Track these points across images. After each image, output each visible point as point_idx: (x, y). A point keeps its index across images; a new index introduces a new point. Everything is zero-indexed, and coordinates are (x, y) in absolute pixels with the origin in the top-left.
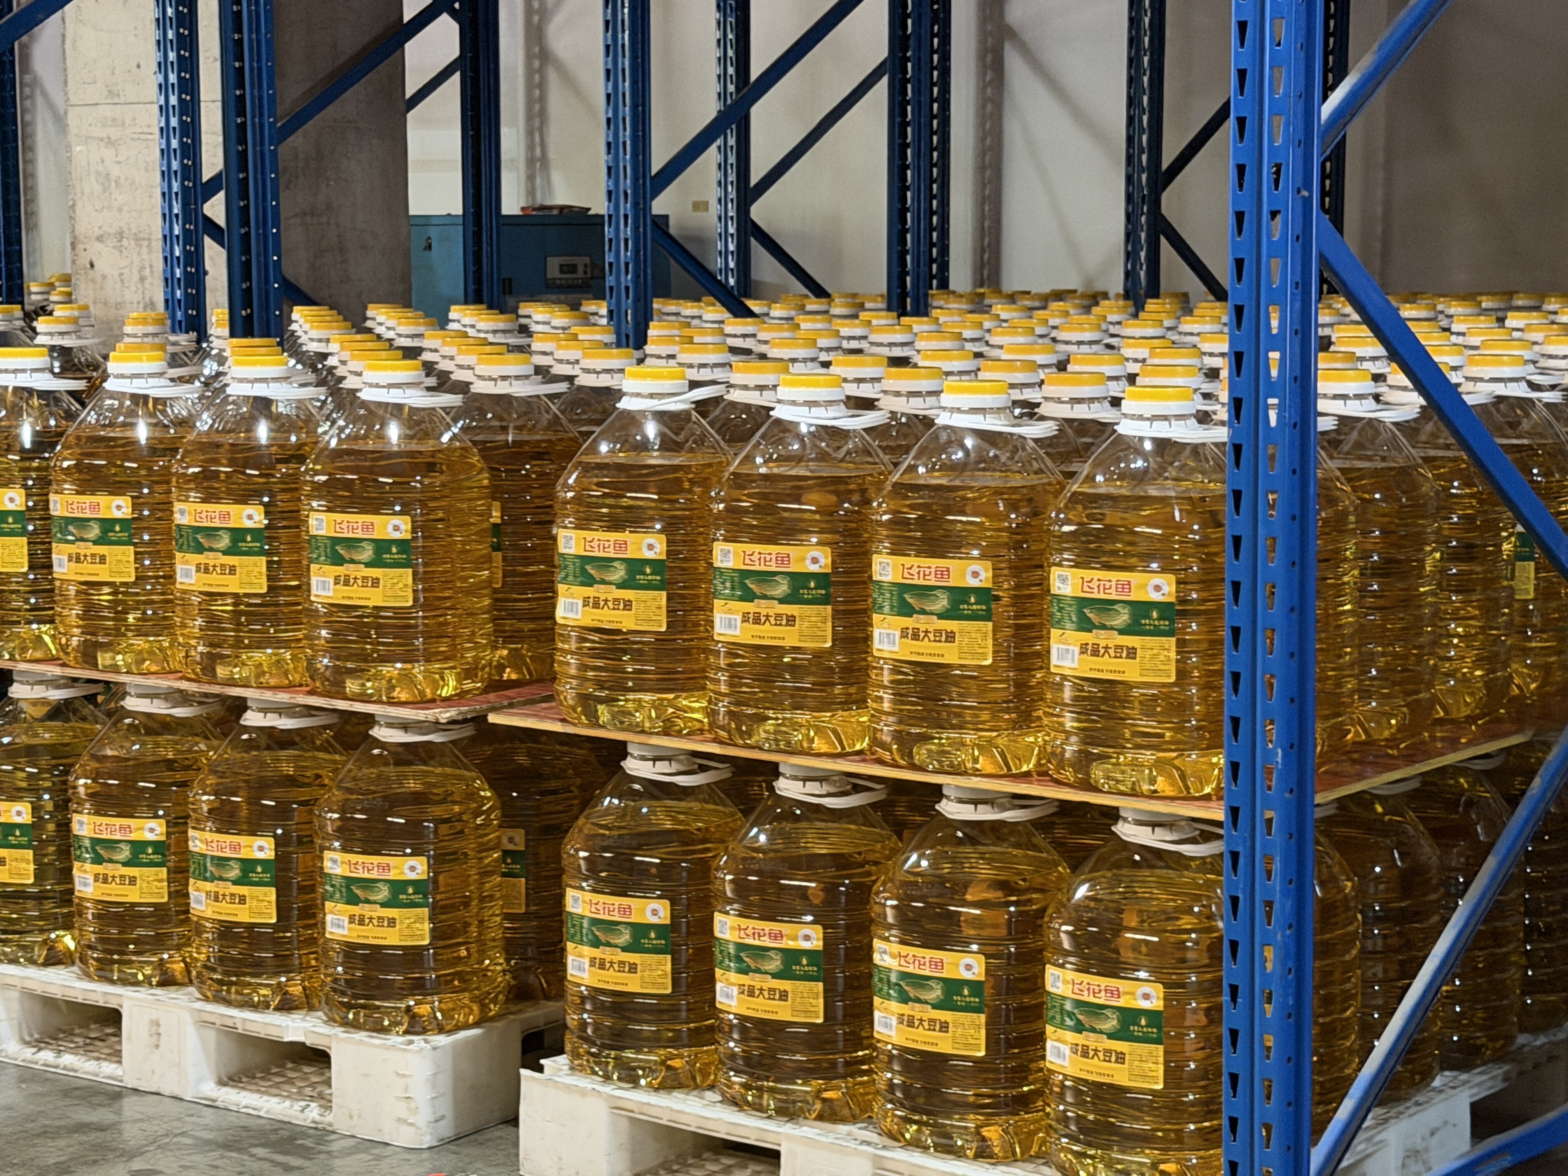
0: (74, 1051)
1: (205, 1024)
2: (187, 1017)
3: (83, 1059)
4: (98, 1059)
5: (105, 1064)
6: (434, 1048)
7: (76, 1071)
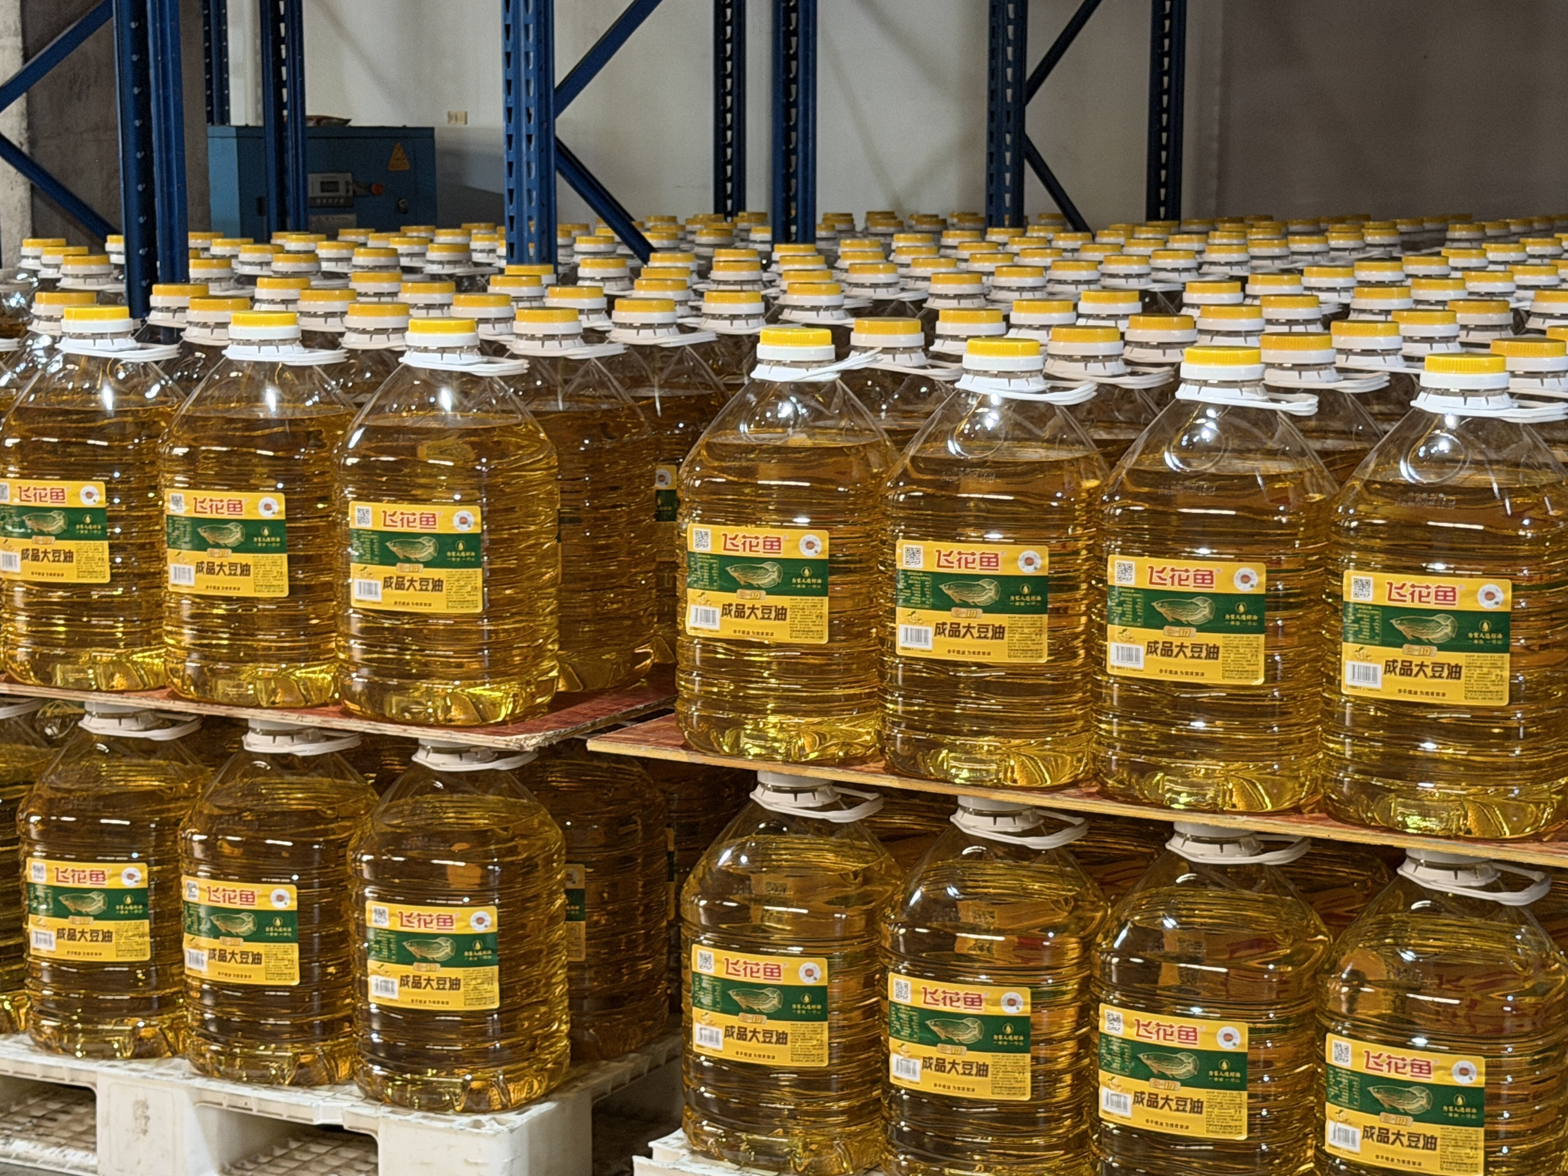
0: (23, 1133)
1: (203, 1103)
2: (184, 1098)
3: (40, 1146)
4: (60, 1145)
5: (70, 1152)
6: (512, 1131)
7: (35, 1161)
